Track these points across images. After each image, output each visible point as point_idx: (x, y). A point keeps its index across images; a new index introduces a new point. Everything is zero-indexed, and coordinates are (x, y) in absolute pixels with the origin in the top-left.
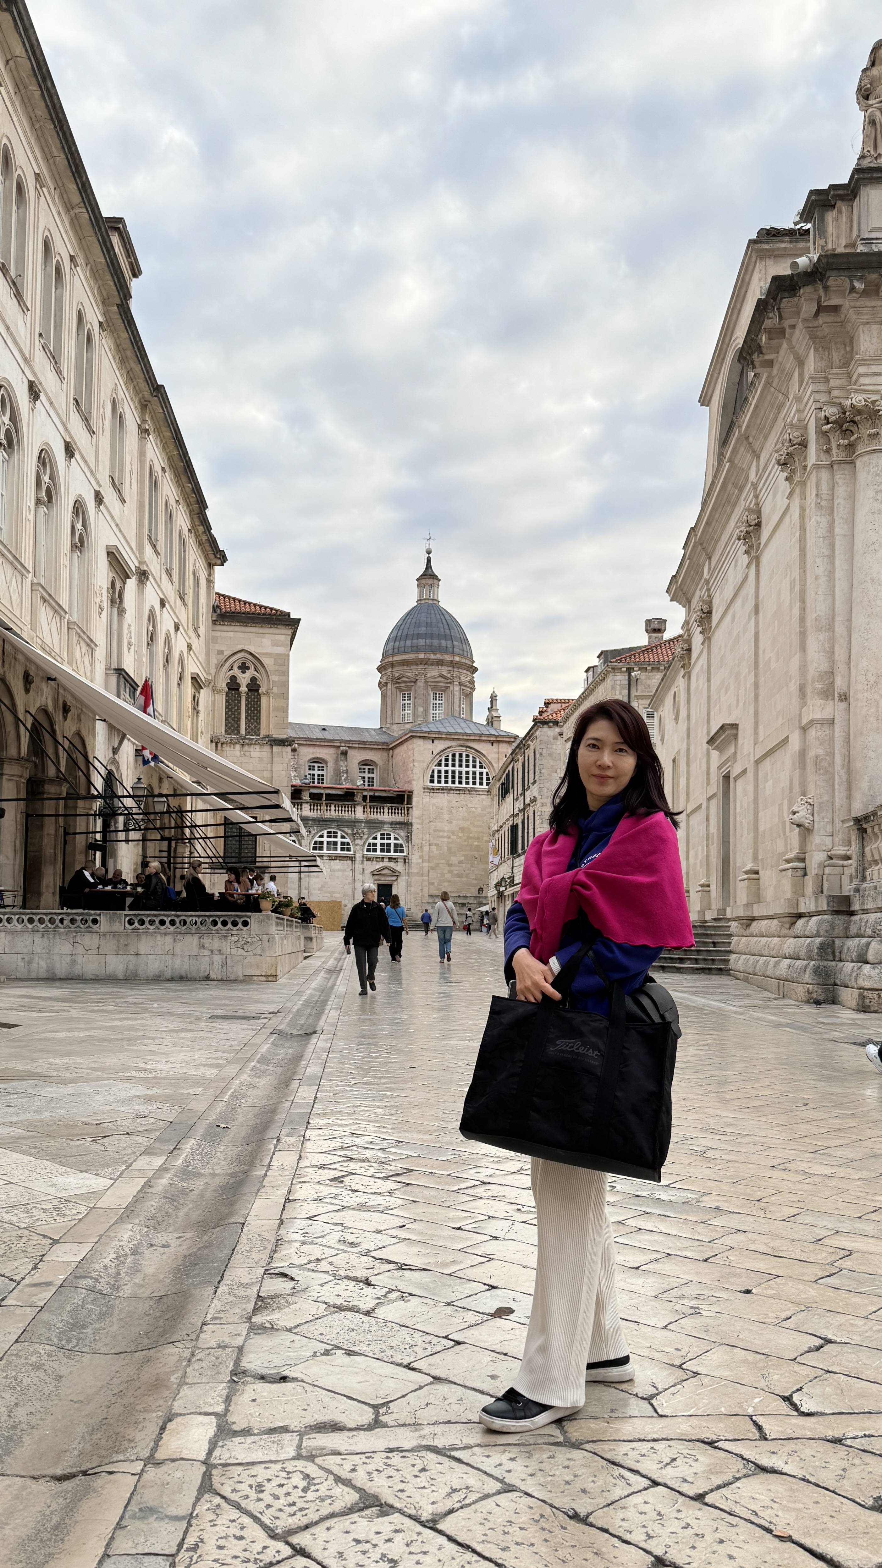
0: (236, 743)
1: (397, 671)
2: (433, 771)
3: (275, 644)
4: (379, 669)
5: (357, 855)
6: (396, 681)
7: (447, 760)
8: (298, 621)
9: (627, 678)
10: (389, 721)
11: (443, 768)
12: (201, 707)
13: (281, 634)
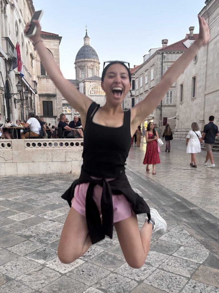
0: (44, 78)
1: (80, 64)
2: (91, 91)
3: (54, 45)
4: (75, 63)
5: (72, 113)
6: (79, 67)
7: (94, 88)
8: (61, 37)
9: (162, 56)
10: (78, 78)
11: (93, 90)
12: (33, 65)
13: (56, 42)
